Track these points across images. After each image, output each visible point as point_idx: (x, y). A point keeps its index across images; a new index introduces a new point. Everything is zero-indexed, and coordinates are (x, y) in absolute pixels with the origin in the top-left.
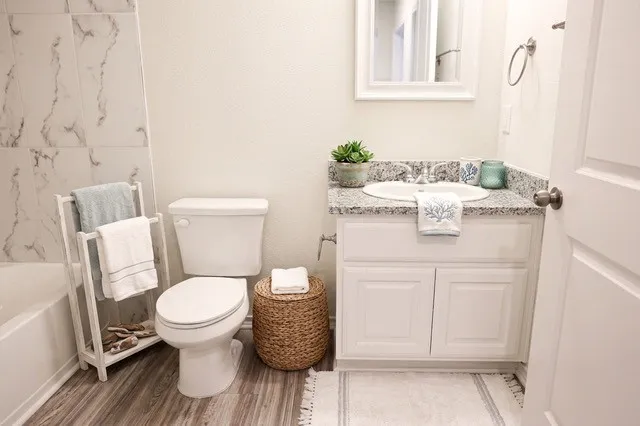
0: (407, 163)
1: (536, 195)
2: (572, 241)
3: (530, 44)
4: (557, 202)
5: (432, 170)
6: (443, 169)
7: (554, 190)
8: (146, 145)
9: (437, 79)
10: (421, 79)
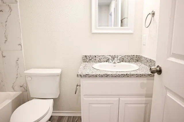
0: (110, 56)
1: (150, 69)
2: (167, 88)
3: (153, 13)
4: (160, 72)
5: (119, 58)
6: (123, 58)
7: (158, 66)
8: (21, 50)
9: (121, 26)
10: (116, 26)
